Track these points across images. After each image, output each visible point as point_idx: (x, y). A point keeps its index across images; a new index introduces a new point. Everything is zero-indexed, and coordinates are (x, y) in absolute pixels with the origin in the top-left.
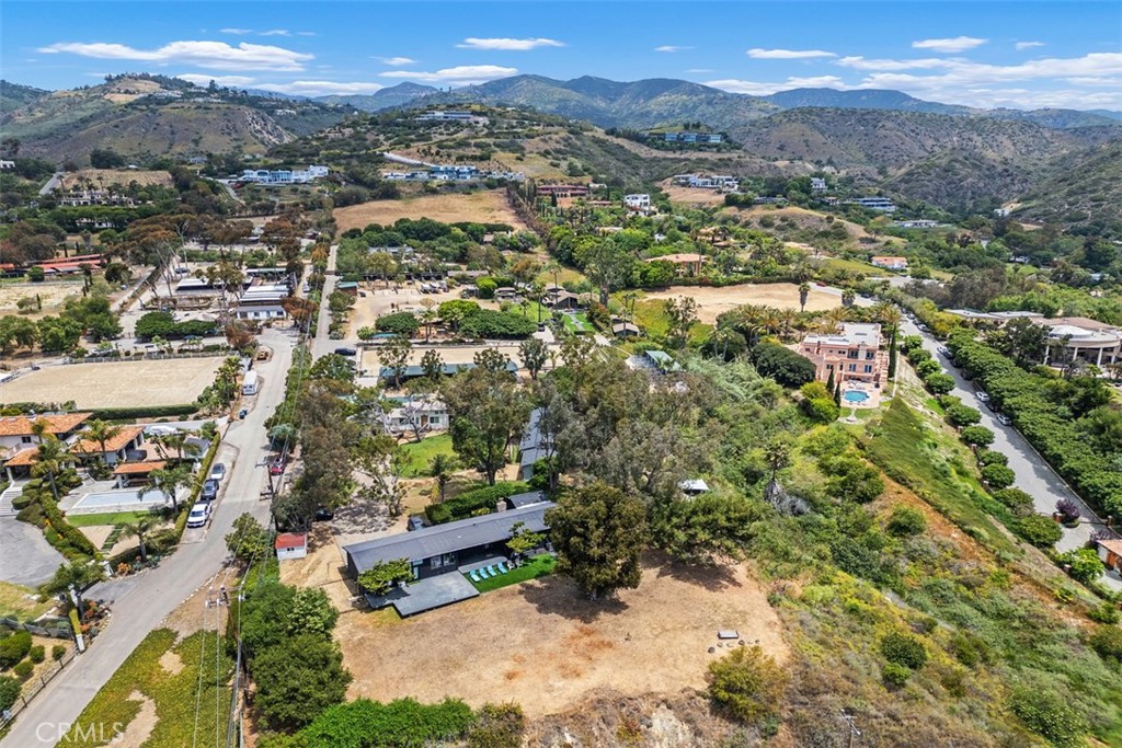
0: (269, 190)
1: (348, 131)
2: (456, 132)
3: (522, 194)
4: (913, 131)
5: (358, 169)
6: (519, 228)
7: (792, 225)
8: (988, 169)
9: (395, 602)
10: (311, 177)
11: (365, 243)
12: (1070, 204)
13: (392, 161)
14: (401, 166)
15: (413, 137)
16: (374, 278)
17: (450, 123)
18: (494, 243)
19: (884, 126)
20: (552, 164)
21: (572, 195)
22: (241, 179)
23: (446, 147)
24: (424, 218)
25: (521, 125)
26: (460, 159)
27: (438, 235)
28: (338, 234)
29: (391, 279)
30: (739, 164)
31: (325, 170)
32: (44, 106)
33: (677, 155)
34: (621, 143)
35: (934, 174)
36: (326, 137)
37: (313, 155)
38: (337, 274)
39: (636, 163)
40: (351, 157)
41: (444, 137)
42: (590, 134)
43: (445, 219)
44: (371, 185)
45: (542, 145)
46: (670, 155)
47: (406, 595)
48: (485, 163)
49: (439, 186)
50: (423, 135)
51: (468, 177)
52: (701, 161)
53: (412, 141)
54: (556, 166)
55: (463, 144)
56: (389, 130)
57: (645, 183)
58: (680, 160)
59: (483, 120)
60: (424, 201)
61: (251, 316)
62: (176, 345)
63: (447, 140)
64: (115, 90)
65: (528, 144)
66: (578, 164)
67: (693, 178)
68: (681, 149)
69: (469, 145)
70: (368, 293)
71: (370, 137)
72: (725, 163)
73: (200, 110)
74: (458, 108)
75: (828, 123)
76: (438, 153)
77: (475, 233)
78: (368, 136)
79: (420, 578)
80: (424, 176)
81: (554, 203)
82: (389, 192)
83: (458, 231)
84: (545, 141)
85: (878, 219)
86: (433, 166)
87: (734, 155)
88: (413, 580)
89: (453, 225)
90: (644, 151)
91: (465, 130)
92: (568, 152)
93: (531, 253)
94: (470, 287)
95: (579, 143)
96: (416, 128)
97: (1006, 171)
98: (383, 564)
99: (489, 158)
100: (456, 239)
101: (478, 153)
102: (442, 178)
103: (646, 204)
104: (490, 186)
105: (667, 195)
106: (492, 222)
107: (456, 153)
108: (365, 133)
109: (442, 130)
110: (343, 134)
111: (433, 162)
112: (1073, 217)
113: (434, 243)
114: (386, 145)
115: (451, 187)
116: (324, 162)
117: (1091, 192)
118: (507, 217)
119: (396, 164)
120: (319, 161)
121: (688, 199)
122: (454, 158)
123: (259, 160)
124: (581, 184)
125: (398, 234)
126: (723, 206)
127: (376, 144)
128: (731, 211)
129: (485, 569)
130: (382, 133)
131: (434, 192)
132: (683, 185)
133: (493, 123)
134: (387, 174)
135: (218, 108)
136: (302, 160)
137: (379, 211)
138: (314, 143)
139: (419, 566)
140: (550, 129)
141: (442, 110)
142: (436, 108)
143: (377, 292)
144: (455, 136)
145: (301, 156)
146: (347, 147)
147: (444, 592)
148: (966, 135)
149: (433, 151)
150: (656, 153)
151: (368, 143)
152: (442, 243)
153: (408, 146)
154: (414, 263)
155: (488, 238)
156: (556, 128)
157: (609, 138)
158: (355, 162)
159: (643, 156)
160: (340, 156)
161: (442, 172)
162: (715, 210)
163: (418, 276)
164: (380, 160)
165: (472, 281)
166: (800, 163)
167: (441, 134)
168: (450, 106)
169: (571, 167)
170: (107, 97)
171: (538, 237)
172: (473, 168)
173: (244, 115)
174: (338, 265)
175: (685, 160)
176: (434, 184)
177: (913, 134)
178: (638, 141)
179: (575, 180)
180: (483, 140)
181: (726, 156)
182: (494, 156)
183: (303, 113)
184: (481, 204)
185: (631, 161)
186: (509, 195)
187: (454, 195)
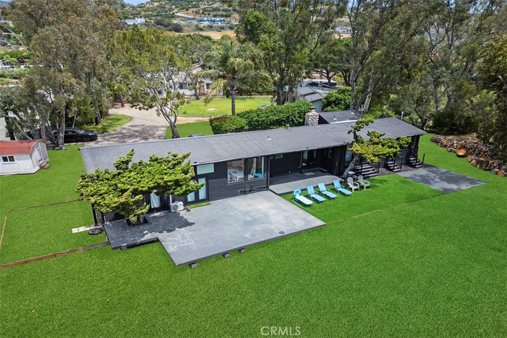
1: (156, 4)
5: (161, 21)
9: (160, 236)
10: (136, 24)
13: (179, 17)
14: (183, 19)
15: (190, 6)
23: (207, 11)
26: (215, 16)
31: (144, 20)
36: (145, 6)
37: (138, 14)
40: (157, 15)
41: (206, 6)
44: (168, 25)
47: (186, 224)
48: (228, 18)
49: (204, 27)
50: (195, 5)
51: (220, 23)
53: (189, 8)
55: (216, 9)
56: (177, 3)
63: (208, 8)
69: (219, 10)
71: (168, 7)
76: (203, 13)
78: (166, 6)
79: (208, 199)
80: (196, 23)
82: (177, 29)
86: (201, 18)
88: (197, 201)
91: (217, 3)
96: (192, 2)
98: (135, 160)
99: (230, 16)
101: (225, 13)
102: (206, 23)
104: (231, 27)
107: (212, 14)
108: (165, 5)
109: (205, 3)
110: (153, 5)
114: (176, 10)
115: (210, 28)
116: (143, 17)
119: (181, 18)
120: (141, 17)
127: (171, 9)
129: (316, 187)
130: (174, 4)
131: (201, 29)
134: (176, 22)
138: (138, 9)
139: (207, 176)
144: (212, 6)
145: (131, 15)
146: (155, 12)
147: (254, 221)
149: (201, 12)
151: (166, 9)
153: (187, 10)
158: (159, 18)
160: (151, 15)
161: (206, 21)
164: (173, 16)
167: (205, 5)
172: (222, 19)
176: (202, 26)
180: (227, 8)
182: (232, 16)
187: (212, 32)
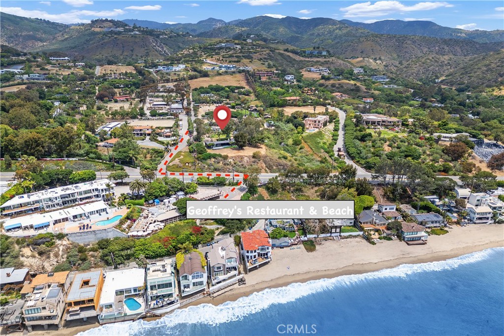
0: (167, 74)
1: (191, 51)
2: (229, 51)
3: (250, 75)
4: (419, 45)
5: (195, 66)
6: (247, 88)
7: (342, 87)
8: (441, 63)
10: (180, 69)
11: (200, 93)
12: (461, 78)
14: (210, 64)
15: (214, 53)
16: (203, 103)
17: (227, 48)
18: (238, 93)
19: (406, 43)
20: (262, 64)
21: (267, 76)
22: (157, 69)
23: (225, 57)
24: (217, 85)
25: (253, 48)
26: (230, 62)
27: (221, 90)
28: (191, 89)
29: (208, 103)
30: (332, 63)
31: (184, 66)
32: (68, 33)
33: (309, 59)
34: (289, 55)
35: (418, 65)
36: (184, 53)
37: (180, 60)
38: (193, 102)
39: (294, 62)
40: (193, 61)
41: (225, 54)
42: (278, 51)
43: (223, 85)
44: (200, 72)
45: (259, 56)
46: (307, 59)
48: (238, 63)
50: (217, 53)
51: (232, 69)
52: (318, 62)
53: (213, 55)
54: (264, 64)
55: (231, 56)
56: (205, 50)
57: (296, 70)
58: (310, 61)
59: (239, 47)
60: (217, 78)
61: (175, 112)
62: (161, 117)
64: (95, 26)
65: (255, 56)
66: (271, 63)
67: (312, 69)
68: (311, 57)
69: (233, 56)
70: (202, 107)
71: (199, 53)
72: (326, 62)
73: (133, 38)
74: (230, 42)
75: (384, 41)
76: (222, 60)
77: (232, 89)
78: (198, 53)
80: (217, 68)
81: (260, 79)
82: (205, 74)
83: (227, 89)
84: (260, 54)
85: (376, 84)
86: (221, 65)
87: (330, 60)
89: (226, 87)
90: (298, 58)
91: (232, 51)
92: (268, 59)
93: (249, 96)
94: (229, 106)
95: (273, 55)
96: (215, 50)
97: (449, 63)
99: (240, 62)
100: (227, 91)
101: (236, 59)
102: (223, 70)
103: (292, 79)
104: (240, 72)
105: (303, 75)
106: (239, 85)
107: (228, 60)
108: (197, 51)
109: (224, 51)
110: (189, 52)
111: (221, 63)
112: (460, 83)
113: (220, 93)
114: (205, 56)
115: (226, 73)
116: (183, 63)
117: (469, 73)
118: (243, 84)
119: (208, 64)
120: (182, 63)
121: (310, 77)
122: (228, 62)
123: (161, 62)
124: (271, 71)
125: (209, 90)
126: (320, 79)
127: (201, 56)
128: (322, 81)
130: (203, 52)
131: (220, 74)
132: (309, 71)
133: (242, 48)
134: (205, 67)
135: (140, 37)
136: (176, 62)
137: (203, 81)
138: (180, 56)
140: (263, 50)
141: (224, 43)
142: (222, 42)
143: (204, 107)
144: (228, 53)
146: (191, 57)
148: (441, 47)
149: (221, 59)
150: (302, 58)
151: (198, 55)
152: (222, 93)
153: (212, 57)
154: (214, 99)
155: (236, 91)
156: (265, 49)
157: (285, 52)
158: (194, 63)
159: (297, 60)
160: (189, 61)
161: (223, 67)
162: (318, 81)
163: (215, 103)
164: (202, 63)
165: (230, 104)
166: (367, 59)
167: (224, 52)
168: (227, 41)
169: (269, 65)
170: (93, 29)
171: (252, 91)
172: (234, 66)
173: (149, 40)
174: (193, 99)
175: (312, 61)
176: (221, 72)
177: (419, 46)
178: (296, 54)
179: (269, 70)
180: (238, 55)
181: (327, 60)
182: (242, 61)
183: (170, 37)
184: (236, 79)
185: (292, 62)
186: (246, 76)
187: (227, 76)
